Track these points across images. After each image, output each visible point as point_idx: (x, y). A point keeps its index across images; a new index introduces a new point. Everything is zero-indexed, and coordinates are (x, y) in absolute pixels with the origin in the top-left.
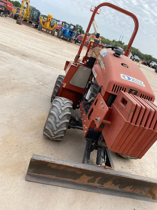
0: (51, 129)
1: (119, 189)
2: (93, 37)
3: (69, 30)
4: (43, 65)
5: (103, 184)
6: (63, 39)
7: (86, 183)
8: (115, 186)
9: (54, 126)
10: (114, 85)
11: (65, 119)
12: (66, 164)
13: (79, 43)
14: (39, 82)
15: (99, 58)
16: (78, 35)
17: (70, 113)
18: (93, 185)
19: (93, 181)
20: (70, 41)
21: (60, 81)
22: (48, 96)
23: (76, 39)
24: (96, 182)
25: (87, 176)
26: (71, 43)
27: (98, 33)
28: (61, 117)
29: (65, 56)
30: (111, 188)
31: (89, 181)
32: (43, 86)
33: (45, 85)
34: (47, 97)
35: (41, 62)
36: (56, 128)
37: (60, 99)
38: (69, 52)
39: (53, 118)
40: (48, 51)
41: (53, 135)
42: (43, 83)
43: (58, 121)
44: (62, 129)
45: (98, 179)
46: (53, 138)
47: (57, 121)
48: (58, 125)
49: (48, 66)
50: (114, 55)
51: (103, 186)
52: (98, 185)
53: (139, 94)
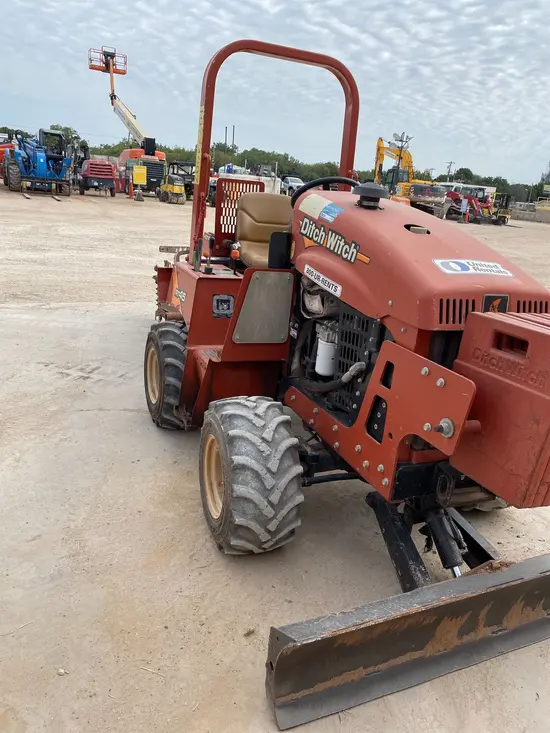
0: (256, 518)
1: (545, 615)
2: (134, 156)
3: (43, 155)
4: (31, 305)
5: (501, 623)
6: (34, 190)
7: (457, 642)
8: (533, 609)
9: (263, 503)
10: (441, 301)
11: (290, 467)
12: (398, 613)
13: (96, 188)
14: (67, 371)
15: (308, 229)
16: (80, 164)
17: (295, 440)
18: (478, 638)
19: (471, 626)
20: (60, 191)
21: (171, 342)
22: (133, 411)
23: (80, 177)
24: (482, 622)
25: (454, 620)
26: (69, 199)
27: (146, 139)
28: (274, 465)
29: (79, 248)
30: (525, 621)
31: (461, 634)
32: (88, 382)
33: (95, 376)
34: (129, 414)
35: (15, 296)
36: (269, 508)
37: (237, 406)
38: (86, 231)
39: (249, 478)
40: (12, 249)
41: (264, 536)
42: (82, 370)
43: (269, 482)
44: (290, 505)
45: (483, 614)
46: (265, 546)
47: (266, 483)
48: (275, 498)
49: (53, 305)
50: (360, 204)
51: (504, 626)
52: (488, 632)
53: (512, 305)
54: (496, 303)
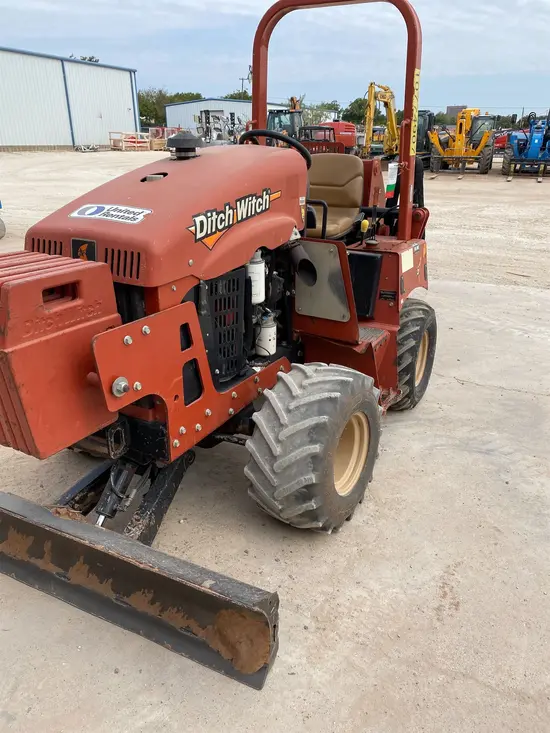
1: (113, 596)
6: (520, 173)
10: (33, 240)
18: (42, 568)
30: (90, 587)
51: (69, 575)
52: (54, 569)
53: (99, 252)
54: (84, 248)
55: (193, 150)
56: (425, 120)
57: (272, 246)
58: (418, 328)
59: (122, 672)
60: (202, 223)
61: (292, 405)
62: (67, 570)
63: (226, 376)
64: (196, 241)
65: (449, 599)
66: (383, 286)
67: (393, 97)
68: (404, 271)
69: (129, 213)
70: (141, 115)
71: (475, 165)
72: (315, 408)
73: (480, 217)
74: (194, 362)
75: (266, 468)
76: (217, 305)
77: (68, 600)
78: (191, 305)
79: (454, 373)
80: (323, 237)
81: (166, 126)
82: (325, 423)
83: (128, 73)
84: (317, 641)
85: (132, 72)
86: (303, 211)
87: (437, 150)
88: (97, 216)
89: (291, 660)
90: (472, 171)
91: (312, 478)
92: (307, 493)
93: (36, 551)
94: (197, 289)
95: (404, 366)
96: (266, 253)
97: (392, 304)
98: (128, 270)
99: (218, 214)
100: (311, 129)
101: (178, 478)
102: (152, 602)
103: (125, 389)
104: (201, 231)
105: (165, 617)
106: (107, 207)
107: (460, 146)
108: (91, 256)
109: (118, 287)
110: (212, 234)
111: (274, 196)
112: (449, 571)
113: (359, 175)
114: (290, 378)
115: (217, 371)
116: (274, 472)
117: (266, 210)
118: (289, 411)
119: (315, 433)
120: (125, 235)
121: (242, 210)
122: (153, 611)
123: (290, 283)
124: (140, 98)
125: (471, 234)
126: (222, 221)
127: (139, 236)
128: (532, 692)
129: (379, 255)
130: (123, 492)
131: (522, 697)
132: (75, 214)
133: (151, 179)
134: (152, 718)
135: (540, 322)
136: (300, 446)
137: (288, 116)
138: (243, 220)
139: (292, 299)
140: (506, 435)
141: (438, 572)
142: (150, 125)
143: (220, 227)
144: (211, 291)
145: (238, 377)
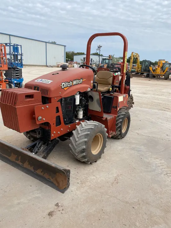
1: (33, 170)
7: (14, 161)
18: (18, 163)
25: (14, 155)
30: (28, 168)
45: (20, 158)
51: (24, 165)
52: (21, 164)
53: (40, 89)
54: (37, 88)
55: (66, 68)
56: (148, 63)
57: (82, 91)
58: (123, 116)
59: (32, 186)
60: (64, 85)
61: (82, 129)
62: (23, 164)
63: (68, 121)
64: (62, 88)
65: (116, 181)
66: (114, 105)
67: (139, 56)
68: (119, 101)
69: (48, 81)
70: (66, 58)
71: (163, 77)
72: (87, 130)
73: (161, 92)
74: (59, 116)
75: (74, 144)
76: (66, 104)
77: (23, 171)
78: (59, 103)
79: (137, 131)
80: (97, 91)
81: (73, 61)
82: (89, 134)
83: (64, 47)
84: (80, 186)
85: (65, 46)
86: (92, 84)
87: (151, 72)
88: (41, 81)
89: (72, 189)
90: (162, 79)
91: (84, 147)
92: (83, 151)
93: (17, 159)
94: (61, 99)
95: (118, 126)
96: (80, 93)
97: (115, 109)
98: (45, 93)
99: (68, 83)
100: (115, 64)
101: (54, 146)
102: (42, 172)
103: (41, 119)
104: (63, 86)
105: (44, 176)
106: (43, 80)
107: (159, 71)
108: (38, 90)
109: (43, 97)
110: (66, 87)
111: (83, 80)
112: (118, 175)
113: (111, 77)
114: (83, 123)
115: (65, 120)
116: (76, 145)
117: (81, 83)
118: (81, 130)
119: (86, 136)
120: (46, 86)
121: (75, 83)
122: (42, 174)
123: (88, 101)
124: (66, 53)
125: (157, 96)
126: (69, 84)
127: (49, 86)
128: (130, 202)
129: (113, 97)
130: (40, 148)
131: (127, 203)
132: (36, 81)
133: (55, 74)
134: (37, 196)
135: (167, 121)
136: (83, 139)
137: (108, 60)
138: (75, 85)
139: (88, 105)
140: (146, 147)
141: (115, 175)
142: (69, 61)
143: (68, 86)
144: (65, 100)
145: (71, 123)
